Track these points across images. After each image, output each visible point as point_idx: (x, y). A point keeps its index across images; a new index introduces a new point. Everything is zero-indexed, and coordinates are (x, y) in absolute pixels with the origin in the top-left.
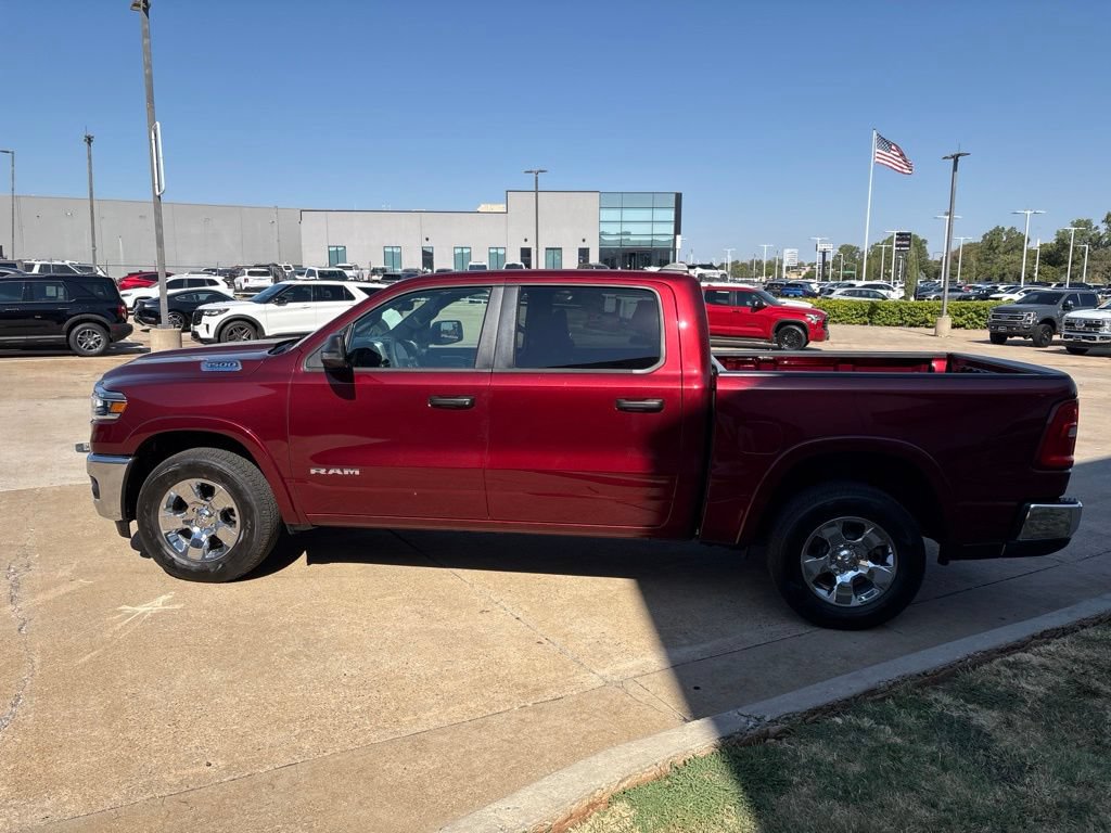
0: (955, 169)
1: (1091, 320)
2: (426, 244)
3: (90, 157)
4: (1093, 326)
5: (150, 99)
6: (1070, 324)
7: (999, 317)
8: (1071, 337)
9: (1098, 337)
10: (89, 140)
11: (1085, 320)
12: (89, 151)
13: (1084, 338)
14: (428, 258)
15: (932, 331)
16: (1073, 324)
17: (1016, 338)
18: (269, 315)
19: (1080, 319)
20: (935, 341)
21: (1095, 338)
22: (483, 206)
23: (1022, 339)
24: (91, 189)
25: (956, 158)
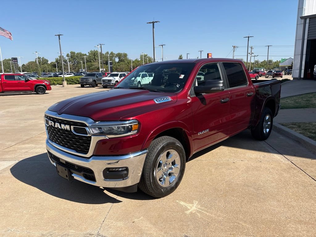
0: (59, 39)
1: (109, 80)
4: (110, 81)
6: (104, 81)
7: (83, 80)
8: (105, 84)
9: (111, 83)
11: (108, 80)
13: (108, 84)
15: (62, 86)
16: (105, 81)
17: (87, 86)
19: (106, 80)
20: (63, 88)
21: (110, 84)
23: (89, 86)
25: (59, 36)
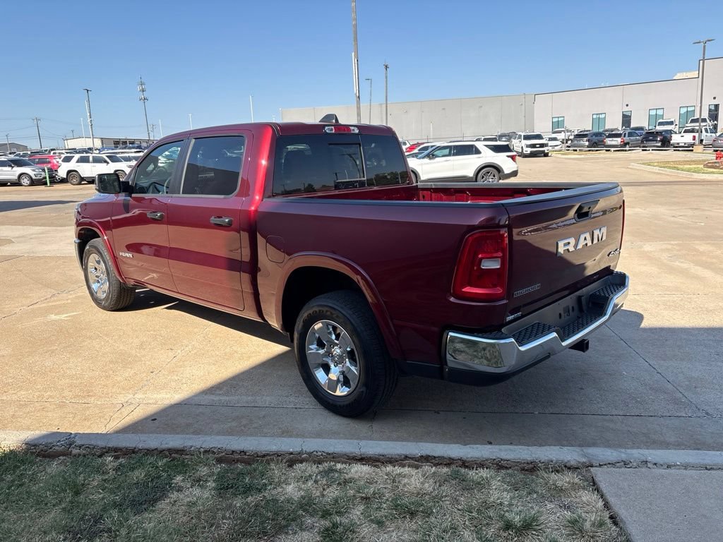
2: (626, 109)
3: (386, 77)
5: (356, 39)
10: (386, 67)
12: (386, 73)
14: (626, 119)
18: (424, 166)
22: (678, 74)
24: (386, 97)
